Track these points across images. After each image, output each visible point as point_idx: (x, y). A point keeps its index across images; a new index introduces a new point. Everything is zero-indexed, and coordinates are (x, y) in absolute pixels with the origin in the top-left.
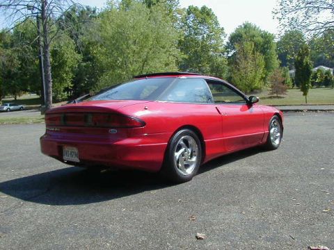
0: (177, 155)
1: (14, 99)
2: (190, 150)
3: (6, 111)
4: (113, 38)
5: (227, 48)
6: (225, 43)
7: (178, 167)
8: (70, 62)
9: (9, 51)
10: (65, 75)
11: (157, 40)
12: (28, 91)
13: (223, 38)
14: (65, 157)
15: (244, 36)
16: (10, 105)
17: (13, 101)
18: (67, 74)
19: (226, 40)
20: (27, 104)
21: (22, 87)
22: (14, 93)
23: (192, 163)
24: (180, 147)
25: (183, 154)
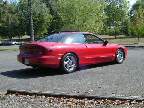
0: (66, 63)
1: (18, 38)
2: (72, 61)
3: (14, 45)
4: (68, 8)
5: (130, 12)
6: (130, 9)
7: (66, 68)
8: (47, 20)
9: (14, 16)
10: (44, 27)
11: (91, 9)
12: (26, 35)
13: (128, 6)
14: (25, 63)
15: (141, 5)
16: (16, 42)
17: (18, 40)
18: (45, 26)
19: (130, 8)
20: (25, 41)
21: (22, 33)
22: (19, 35)
23: (73, 66)
24: (67, 60)
25: (68, 63)
